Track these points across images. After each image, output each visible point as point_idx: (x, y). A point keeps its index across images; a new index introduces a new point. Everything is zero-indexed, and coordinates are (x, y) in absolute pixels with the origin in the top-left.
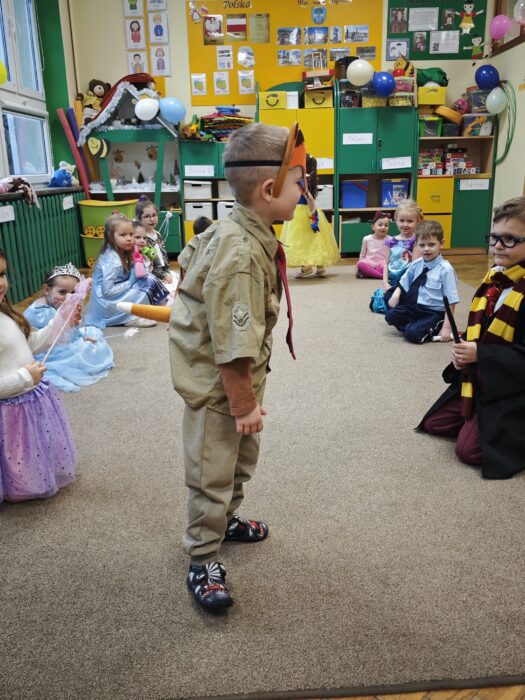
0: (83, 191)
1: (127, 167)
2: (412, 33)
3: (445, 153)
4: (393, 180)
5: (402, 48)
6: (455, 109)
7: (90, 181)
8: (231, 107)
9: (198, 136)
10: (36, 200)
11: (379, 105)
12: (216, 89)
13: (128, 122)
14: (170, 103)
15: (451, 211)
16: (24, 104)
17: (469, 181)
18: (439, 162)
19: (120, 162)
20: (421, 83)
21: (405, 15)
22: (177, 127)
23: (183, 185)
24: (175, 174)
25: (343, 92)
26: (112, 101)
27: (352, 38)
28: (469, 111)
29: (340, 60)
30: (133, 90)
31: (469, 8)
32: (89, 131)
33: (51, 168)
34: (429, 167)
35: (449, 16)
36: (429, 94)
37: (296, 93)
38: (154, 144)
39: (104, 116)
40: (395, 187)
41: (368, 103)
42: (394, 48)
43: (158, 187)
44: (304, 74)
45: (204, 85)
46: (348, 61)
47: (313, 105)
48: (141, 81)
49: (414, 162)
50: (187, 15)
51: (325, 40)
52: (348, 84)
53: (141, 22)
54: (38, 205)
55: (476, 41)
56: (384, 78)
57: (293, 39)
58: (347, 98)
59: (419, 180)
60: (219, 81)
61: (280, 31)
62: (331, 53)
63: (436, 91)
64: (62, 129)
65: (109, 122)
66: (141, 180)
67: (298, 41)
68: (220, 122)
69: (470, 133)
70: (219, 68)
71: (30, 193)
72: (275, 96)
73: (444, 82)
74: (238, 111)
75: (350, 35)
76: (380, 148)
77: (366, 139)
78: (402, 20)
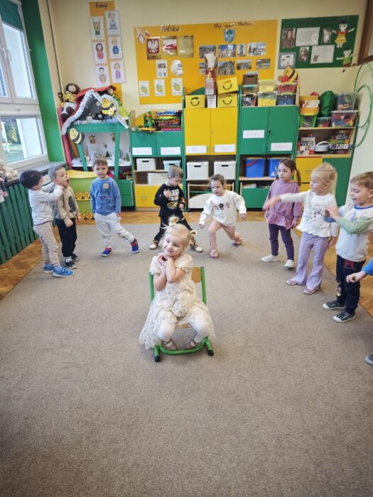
0: (68, 165)
1: (98, 146)
5: (290, 59)
11: (270, 104)
12: (156, 92)
13: (96, 118)
16: (19, 110)
19: (94, 143)
21: (294, 34)
22: (127, 121)
25: (245, 95)
27: (253, 52)
30: (97, 96)
31: (343, 28)
41: (262, 103)
42: (284, 60)
43: (117, 162)
45: (148, 89)
49: (294, 147)
50: (135, 38)
51: (234, 54)
55: (347, 54)
58: (247, 99)
59: (297, 159)
60: (158, 86)
61: (201, 48)
62: (238, 65)
65: (83, 117)
66: (108, 156)
70: (158, 76)
72: (197, 98)
75: (252, 50)
76: (269, 136)
78: (291, 38)
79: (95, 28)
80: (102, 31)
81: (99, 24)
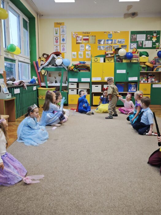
0: (39, 85)
1: (52, 78)
2: (138, 41)
3: (148, 76)
4: (132, 84)
5: (135, 46)
6: (151, 63)
7: (41, 82)
8: (83, 62)
9: (74, 70)
10: (26, 87)
11: (128, 62)
12: (79, 56)
13: (53, 65)
14: (66, 60)
15: (150, 94)
16: (24, 60)
17: (156, 85)
18: (146, 79)
19: (50, 77)
20: (140, 56)
21: (136, 36)
22: (67, 67)
23: (68, 84)
24: (66, 81)
25: (117, 58)
26: (49, 59)
27: (120, 42)
28: (155, 64)
29: (116, 49)
30: (55, 56)
31: (155, 35)
32: (42, 68)
33: (30, 78)
34: (143, 80)
35: (149, 37)
36: (143, 59)
37: (103, 58)
38: (60, 72)
39: (47, 63)
40: (132, 86)
41: (124, 61)
42: (132, 46)
43: (61, 84)
44: (106, 53)
45: (76, 55)
46: (118, 49)
47: (108, 61)
48: (58, 54)
49: (138, 78)
50: (72, 36)
51: (112, 43)
52: (119, 56)
53: (58, 38)
54: (27, 89)
55: (157, 44)
56: (130, 54)
57: (102, 43)
58: (118, 59)
59: (140, 84)
60: (80, 54)
61: (99, 40)
62: (114, 47)
63: (145, 58)
64: (34, 67)
65: (48, 65)
66: (56, 82)
67: (104, 43)
68: (80, 66)
69: (156, 71)
70: (80, 50)
71: (24, 85)
72: (97, 59)
73: (147, 55)
74: (85, 63)
75: (119, 42)
76: (128, 74)
77: (124, 71)
78: (135, 38)
79: (56, 31)
80: (58, 33)
81: (57, 30)
